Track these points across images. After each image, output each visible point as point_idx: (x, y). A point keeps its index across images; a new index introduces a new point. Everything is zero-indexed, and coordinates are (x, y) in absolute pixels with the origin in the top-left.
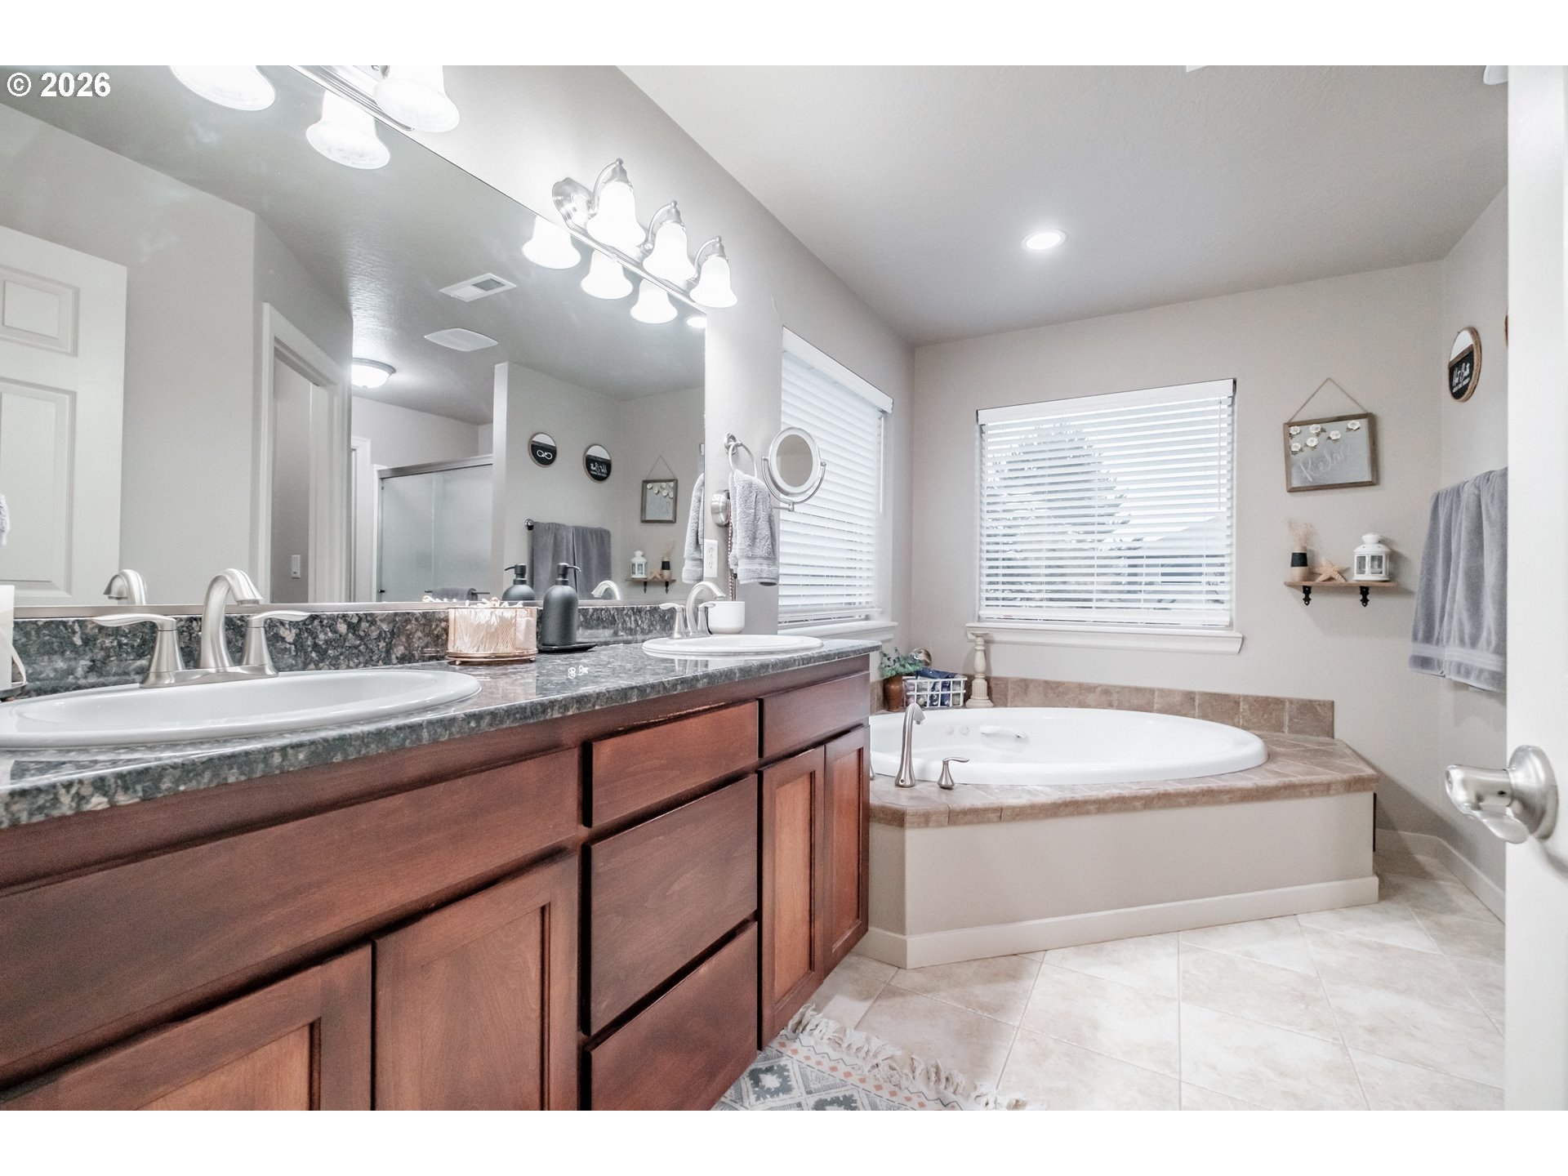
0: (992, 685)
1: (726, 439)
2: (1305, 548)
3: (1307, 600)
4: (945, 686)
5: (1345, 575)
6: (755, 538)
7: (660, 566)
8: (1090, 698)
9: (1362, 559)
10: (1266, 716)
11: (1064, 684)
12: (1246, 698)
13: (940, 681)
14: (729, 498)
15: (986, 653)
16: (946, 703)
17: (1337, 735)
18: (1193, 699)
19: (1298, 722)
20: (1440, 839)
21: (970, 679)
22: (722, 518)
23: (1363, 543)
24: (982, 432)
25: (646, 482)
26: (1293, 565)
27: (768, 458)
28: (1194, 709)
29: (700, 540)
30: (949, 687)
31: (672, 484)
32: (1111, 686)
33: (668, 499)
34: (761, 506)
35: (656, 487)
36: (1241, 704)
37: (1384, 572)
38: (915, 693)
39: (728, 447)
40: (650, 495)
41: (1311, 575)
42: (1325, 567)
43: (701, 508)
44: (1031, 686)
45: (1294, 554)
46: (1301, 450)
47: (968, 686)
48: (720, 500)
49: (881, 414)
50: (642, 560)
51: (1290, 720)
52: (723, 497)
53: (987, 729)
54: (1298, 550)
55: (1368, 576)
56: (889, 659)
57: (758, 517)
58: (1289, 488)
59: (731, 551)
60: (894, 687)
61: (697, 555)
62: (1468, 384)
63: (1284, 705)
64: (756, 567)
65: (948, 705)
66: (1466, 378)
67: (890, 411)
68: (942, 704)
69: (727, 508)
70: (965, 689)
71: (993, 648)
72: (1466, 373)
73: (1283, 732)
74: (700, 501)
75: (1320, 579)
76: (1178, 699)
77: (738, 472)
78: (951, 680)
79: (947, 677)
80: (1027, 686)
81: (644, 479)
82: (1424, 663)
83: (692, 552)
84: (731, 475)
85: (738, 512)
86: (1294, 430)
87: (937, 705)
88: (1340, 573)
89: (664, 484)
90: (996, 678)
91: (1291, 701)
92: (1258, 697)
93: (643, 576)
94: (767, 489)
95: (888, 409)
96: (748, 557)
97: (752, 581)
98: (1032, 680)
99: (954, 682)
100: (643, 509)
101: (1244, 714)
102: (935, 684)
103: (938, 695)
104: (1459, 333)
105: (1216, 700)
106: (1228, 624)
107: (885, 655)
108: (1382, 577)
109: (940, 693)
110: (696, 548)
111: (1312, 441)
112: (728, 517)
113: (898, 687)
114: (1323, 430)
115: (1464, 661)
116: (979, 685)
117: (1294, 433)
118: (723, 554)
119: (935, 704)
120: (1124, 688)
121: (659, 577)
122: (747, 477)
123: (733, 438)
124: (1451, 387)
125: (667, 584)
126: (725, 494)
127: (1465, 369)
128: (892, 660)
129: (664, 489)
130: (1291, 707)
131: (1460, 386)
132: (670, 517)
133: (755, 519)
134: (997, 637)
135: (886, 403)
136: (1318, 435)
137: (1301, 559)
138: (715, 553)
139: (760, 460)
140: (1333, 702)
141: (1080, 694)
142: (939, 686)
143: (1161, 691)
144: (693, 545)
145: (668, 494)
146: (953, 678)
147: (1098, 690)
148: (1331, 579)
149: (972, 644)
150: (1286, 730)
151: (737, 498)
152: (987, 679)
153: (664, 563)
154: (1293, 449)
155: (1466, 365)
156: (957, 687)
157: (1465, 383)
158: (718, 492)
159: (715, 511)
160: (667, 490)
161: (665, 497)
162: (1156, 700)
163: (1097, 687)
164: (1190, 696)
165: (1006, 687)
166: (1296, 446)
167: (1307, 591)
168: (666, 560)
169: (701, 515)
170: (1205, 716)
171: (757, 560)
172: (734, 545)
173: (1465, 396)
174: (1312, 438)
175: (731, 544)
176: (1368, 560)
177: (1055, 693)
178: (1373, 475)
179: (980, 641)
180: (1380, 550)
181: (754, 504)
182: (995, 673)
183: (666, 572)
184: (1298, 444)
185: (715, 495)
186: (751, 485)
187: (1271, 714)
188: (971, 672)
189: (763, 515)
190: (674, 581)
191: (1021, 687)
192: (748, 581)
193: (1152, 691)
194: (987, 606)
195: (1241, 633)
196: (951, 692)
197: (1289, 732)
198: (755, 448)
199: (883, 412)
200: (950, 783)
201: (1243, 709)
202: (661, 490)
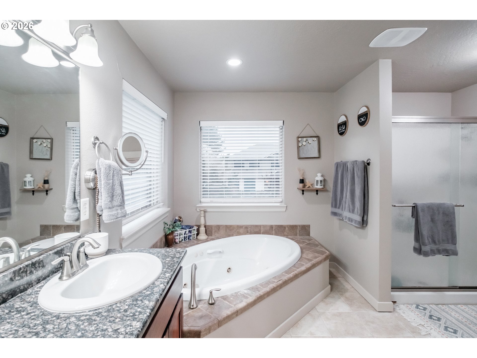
0: (207, 229)
1: (93, 139)
2: (303, 177)
3: (303, 193)
4: (190, 232)
5: (312, 185)
6: (113, 196)
7: (43, 181)
8: (241, 230)
9: (317, 181)
10: (293, 231)
11: (232, 226)
12: (287, 226)
13: (188, 230)
14: (96, 173)
15: (205, 217)
16: (190, 238)
17: (310, 236)
18: (273, 228)
19: (301, 232)
20: (334, 263)
21: (199, 227)
22: (92, 185)
23: (317, 176)
24: (201, 130)
25: (33, 138)
26: (300, 183)
27: (118, 148)
28: (273, 231)
29: (77, 198)
30: (191, 232)
31: (49, 140)
32: (248, 225)
33: (46, 148)
34: (116, 178)
35: (39, 141)
36: (286, 228)
37: (323, 185)
38: (179, 237)
39: (95, 144)
40: (35, 145)
41: (304, 186)
42: (308, 183)
43: (78, 179)
44: (221, 227)
45: (300, 179)
46: (301, 146)
47: (198, 230)
48: (90, 175)
49: (162, 119)
50: (31, 179)
51: (299, 232)
52: (92, 174)
53: (210, 251)
54: (301, 178)
55: (319, 187)
56: (167, 225)
57: (114, 184)
58: (298, 158)
59: (97, 203)
60: (170, 237)
61: (75, 206)
62: (344, 132)
63: (297, 227)
64: (114, 212)
65: (191, 239)
66: (343, 130)
67: (166, 119)
68: (189, 239)
69: (95, 180)
70: (197, 231)
71: (207, 214)
72: (344, 128)
73: (297, 236)
74: (76, 175)
75: (307, 187)
76: (268, 228)
77: (102, 160)
78: (192, 229)
79: (190, 228)
80: (219, 228)
81: (32, 137)
82: (335, 214)
83: (71, 205)
84: (97, 161)
85: (102, 183)
86: (300, 139)
87: (186, 240)
88: (311, 185)
89: (44, 140)
90: (208, 226)
91: (299, 226)
92: (290, 225)
93: (32, 187)
94: (119, 167)
95: (165, 118)
96: (110, 208)
97: (112, 221)
98: (221, 226)
99: (193, 230)
100: (31, 152)
101: (287, 231)
102: (186, 232)
103: (187, 236)
104: (341, 116)
105: (279, 227)
106: (281, 201)
107: (166, 224)
108: (322, 187)
109: (188, 235)
110: (74, 202)
111: (304, 143)
112: (95, 184)
113: (172, 236)
114: (307, 140)
115: (350, 217)
116: (202, 229)
117: (300, 140)
118: (92, 204)
119: (185, 239)
120: (252, 226)
121: (42, 187)
122: (107, 162)
123: (97, 138)
124: (339, 131)
125: (47, 191)
126: (94, 171)
127: (343, 127)
128: (169, 225)
129: (44, 143)
130: (299, 228)
131: (342, 131)
132: (48, 157)
133: (113, 185)
134: (208, 210)
135: (165, 115)
136: (306, 141)
137: (302, 181)
138: (87, 206)
139: (113, 149)
140: (310, 225)
141: (238, 229)
142: (187, 232)
143: (263, 226)
144: (72, 201)
145: (47, 146)
146: (192, 228)
147: (244, 227)
148: (309, 187)
149: (199, 213)
150: (298, 235)
151: (102, 175)
152: (205, 227)
153: (44, 180)
154: (299, 146)
155: (344, 126)
156: (194, 231)
157: (343, 131)
158: (89, 170)
159: (87, 181)
160: (47, 143)
161: (45, 147)
162: (262, 229)
163: (243, 226)
164: (272, 227)
165: (212, 228)
166: (300, 145)
167: (303, 191)
168: (46, 179)
169: (77, 183)
170: (277, 234)
171: (114, 208)
172: (99, 200)
173: (343, 135)
174: (304, 142)
175: (98, 199)
176: (319, 181)
177: (229, 230)
178: (319, 156)
179: (202, 212)
180: (321, 179)
181: (112, 177)
182: (208, 224)
183: (46, 186)
184: (301, 144)
185: (87, 172)
186: (110, 166)
187: (294, 230)
188: (199, 224)
189: (117, 183)
190: (52, 189)
191: (217, 228)
192: (110, 221)
193: (260, 226)
194: (203, 197)
195: (286, 205)
196: (192, 234)
197: (299, 236)
198: (109, 143)
199: (163, 119)
200: (213, 302)
201: (287, 230)
202: (42, 143)
